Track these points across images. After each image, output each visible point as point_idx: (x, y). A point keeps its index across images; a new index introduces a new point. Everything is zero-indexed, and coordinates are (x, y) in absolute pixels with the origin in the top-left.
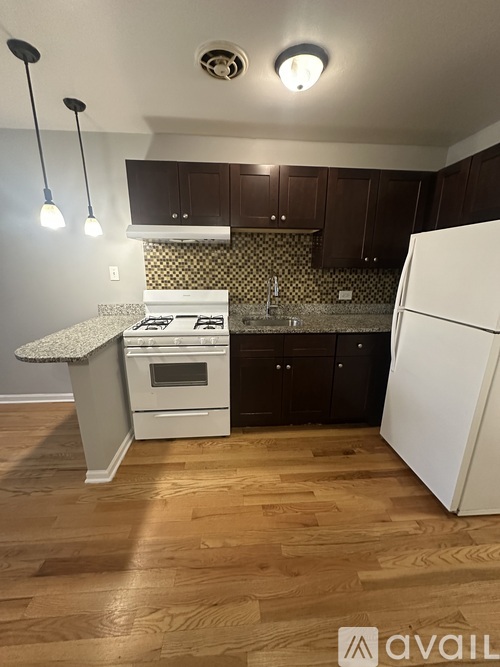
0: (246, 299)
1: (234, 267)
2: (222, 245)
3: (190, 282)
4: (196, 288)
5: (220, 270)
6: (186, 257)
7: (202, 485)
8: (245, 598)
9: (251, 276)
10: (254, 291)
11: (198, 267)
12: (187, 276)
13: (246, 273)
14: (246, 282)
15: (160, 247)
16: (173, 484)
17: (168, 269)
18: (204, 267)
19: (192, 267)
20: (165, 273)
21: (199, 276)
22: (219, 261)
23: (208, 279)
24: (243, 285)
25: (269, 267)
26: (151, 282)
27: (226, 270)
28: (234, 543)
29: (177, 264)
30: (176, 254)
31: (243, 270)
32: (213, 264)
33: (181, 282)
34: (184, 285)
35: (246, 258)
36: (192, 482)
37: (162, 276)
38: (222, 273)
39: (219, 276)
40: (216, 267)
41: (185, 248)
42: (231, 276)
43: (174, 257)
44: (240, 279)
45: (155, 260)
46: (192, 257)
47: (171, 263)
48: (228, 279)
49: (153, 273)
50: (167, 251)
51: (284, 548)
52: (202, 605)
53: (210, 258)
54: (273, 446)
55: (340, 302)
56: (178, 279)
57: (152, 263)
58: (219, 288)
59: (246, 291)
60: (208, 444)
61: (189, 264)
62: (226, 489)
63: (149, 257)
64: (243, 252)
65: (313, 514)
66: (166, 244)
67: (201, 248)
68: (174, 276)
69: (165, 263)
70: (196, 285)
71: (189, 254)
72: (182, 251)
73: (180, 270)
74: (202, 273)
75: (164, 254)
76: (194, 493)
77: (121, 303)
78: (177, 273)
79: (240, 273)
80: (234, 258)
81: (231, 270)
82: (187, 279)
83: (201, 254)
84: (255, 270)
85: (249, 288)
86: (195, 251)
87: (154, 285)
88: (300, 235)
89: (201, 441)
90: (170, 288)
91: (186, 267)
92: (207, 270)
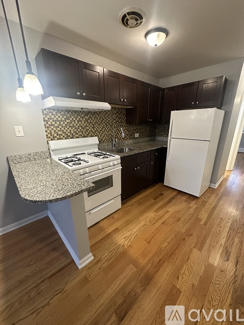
0: (102, 141)
1: (96, 124)
2: (90, 112)
3: (74, 134)
4: (78, 137)
5: (89, 126)
6: (71, 119)
7: (135, 230)
8: (191, 250)
9: (104, 129)
10: (106, 136)
11: (78, 125)
12: (72, 130)
13: (102, 127)
14: (102, 132)
15: (54, 113)
16: (124, 238)
17: (60, 127)
18: (82, 125)
19: (75, 125)
20: (59, 129)
21: (79, 130)
22: (89, 121)
23: (84, 131)
24: (101, 134)
25: (111, 124)
26: (49, 135)
27: (92, 126)
28: (169, 240)
29: (66, 123)
30: (65, 117)
31: (100, 126)
32: (86, 123)
33: (69, 134)
34: (71, 136)
35: (101, 119)
36: (130, 232)
37: (57, 131)
38: (91, 128)
39: (90, 130)
40: (88, 124)
41: (70, 113)
42: (95, 129)
43: (63, 119)
44: (99, 131)
45: (51, 121)
46: (74, 119)
47: (62, 123)
48: (94, 131)
49: (50, 129)
50: (59, 115)
51: (182, 230)
52: (186, 263)
53: (84, 119)
54: (140, 203)
55: (135, 138)
56: (67, 133)
57: (49, 123)
58: (90, 137)
59: (102, 137)
60: (116, 216)
61: (73, 123)
62: (145, 226)
63: (46, 119)
64: (100, 116)
65: (175, 217)
66: (58, 110)
67: (79, 113)
68: (65, 131)
69: (58, 123)
70: (78, 136)
71: (72, 117)
72: (68, 115)
73: (68, 127)
74: (80, 128)
75: (57, 117)
76: (136, 235)
77: (28, 153)
78: (66, 129)
79: (99, 127)
80: (96, 119)
81: (95, 126)
82: (72, 132)
83: (79, 117)
84: (105, 126)
85: (103, 135)
86: (76, 115)
87: (52, 137)
88: (121, 109)
89: (111, 216)
90: (62, 139)
91: (71, 125)
92: (83, 126)
